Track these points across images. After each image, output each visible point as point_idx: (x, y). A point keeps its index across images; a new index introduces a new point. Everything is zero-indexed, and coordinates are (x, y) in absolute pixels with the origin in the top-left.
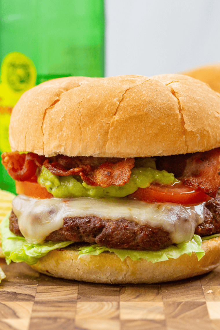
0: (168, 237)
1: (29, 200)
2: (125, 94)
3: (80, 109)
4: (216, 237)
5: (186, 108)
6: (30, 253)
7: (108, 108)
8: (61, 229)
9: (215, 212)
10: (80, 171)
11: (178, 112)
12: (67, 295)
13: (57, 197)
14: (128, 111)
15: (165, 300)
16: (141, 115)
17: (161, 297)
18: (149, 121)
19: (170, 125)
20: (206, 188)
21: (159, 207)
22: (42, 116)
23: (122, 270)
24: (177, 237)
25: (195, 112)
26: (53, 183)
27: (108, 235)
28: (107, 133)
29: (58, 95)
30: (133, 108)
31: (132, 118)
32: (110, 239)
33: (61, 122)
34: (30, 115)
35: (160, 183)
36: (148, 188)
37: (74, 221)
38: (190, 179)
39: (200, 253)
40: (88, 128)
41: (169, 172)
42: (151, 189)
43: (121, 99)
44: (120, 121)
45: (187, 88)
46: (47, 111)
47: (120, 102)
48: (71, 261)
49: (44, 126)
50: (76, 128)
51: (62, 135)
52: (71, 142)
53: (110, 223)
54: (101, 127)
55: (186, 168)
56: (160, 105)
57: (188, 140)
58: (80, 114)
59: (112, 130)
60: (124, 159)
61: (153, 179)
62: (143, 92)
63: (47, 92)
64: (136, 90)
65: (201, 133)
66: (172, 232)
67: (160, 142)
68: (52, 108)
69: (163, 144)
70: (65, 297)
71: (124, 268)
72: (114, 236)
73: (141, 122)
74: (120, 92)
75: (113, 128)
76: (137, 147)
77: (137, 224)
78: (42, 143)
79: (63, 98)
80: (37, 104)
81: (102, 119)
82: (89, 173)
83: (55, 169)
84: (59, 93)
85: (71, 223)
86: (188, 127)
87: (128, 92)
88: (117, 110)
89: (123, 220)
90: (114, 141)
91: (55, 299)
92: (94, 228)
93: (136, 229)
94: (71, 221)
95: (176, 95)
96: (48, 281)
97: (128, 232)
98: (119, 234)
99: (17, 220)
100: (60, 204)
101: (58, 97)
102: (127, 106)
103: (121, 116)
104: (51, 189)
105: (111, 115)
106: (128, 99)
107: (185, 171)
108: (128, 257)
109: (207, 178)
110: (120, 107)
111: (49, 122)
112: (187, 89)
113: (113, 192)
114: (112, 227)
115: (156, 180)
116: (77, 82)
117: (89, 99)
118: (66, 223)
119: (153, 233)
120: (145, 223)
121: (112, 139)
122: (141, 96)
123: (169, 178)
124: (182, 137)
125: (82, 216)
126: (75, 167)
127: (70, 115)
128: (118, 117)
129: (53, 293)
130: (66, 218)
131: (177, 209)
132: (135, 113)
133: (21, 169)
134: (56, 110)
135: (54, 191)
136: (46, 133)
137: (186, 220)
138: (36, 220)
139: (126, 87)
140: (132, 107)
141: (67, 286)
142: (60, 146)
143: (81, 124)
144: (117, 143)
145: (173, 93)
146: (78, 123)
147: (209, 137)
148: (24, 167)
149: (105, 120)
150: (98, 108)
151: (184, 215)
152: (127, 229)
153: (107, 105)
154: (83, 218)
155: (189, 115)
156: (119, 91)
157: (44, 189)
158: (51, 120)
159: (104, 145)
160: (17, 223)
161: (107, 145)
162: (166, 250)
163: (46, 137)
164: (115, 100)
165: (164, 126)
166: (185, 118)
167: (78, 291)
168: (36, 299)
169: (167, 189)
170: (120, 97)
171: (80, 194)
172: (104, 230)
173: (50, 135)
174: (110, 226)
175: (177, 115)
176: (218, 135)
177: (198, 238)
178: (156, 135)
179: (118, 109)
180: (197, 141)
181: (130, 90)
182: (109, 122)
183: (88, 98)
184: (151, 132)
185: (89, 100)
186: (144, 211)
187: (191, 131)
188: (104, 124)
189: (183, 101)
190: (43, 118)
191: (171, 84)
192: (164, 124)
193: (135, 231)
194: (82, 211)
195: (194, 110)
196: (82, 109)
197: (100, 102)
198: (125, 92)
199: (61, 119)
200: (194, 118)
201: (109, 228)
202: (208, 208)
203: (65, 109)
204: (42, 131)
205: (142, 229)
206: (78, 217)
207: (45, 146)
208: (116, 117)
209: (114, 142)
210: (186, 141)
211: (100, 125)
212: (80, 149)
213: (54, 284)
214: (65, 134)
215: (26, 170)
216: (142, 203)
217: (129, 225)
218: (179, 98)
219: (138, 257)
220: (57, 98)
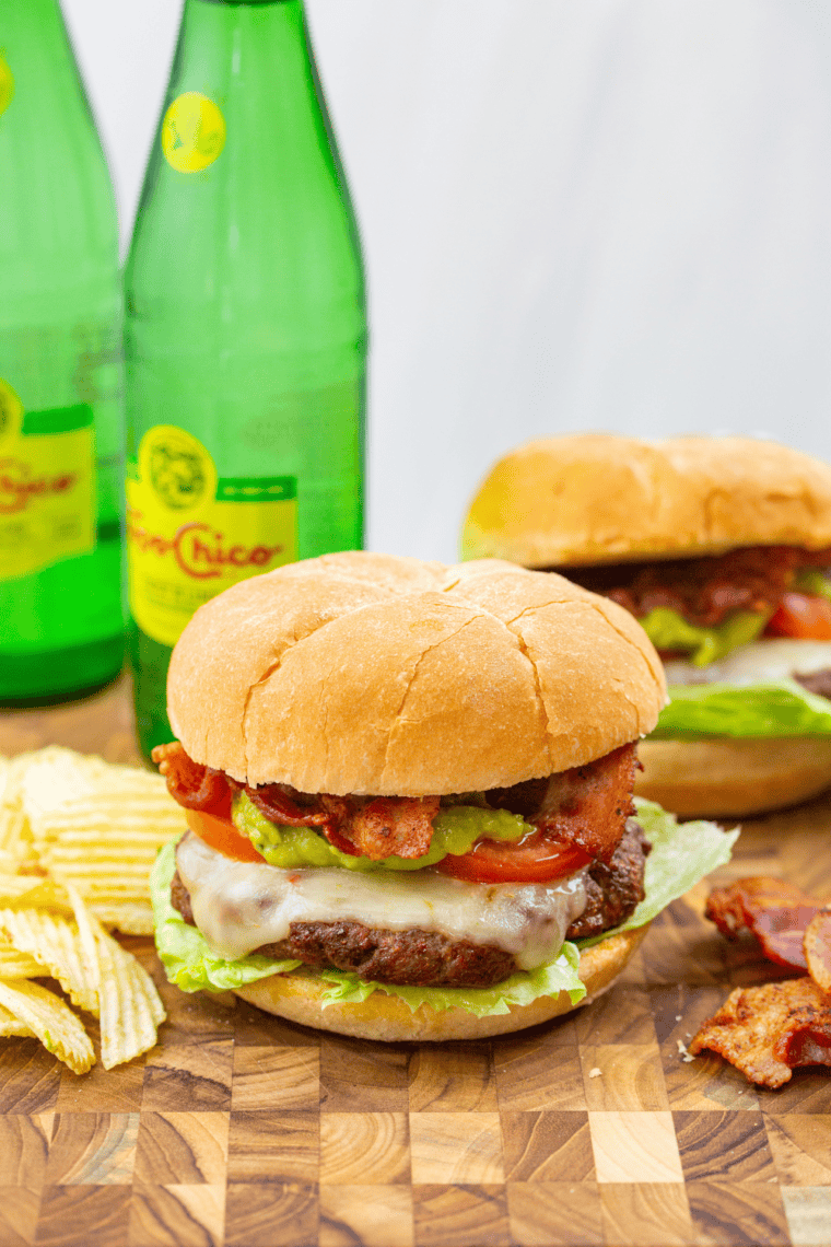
0: (509, 961)
1: (212, 858)
2: (421, 664)
3: (325, 696)
4: (608, 938)
5: (550, 685)
6: (219, 979)
7: (384, 697)
8: (284, 941)
9: (608, 886)
10: (325, 823)
11: (533, 697)
12: (297, 1084)
13: (274, 865)
14: (428, 703)
15: (503, 1105)
16: (456, 712)
17: (495, 1092)
18: (473, 725)
19: (516, 728)
20: (590, 844)
21: (490, 895)
22: (244, 700)
23: (411, 1025)
24: (528, 959)
25: (570, 691)
26: (266, 837)
27: (385, 967)
28: (382, 751)
29: (277, 653)
30: (438, 697)
31: (437, 721)
32: (388, 973)
33: (283, 721)
34: (216, 691)
35: (494, 838)
36: (468, 854)
37: (312, 933)
38: (555, 822)
39: (576, 992)
40: (341, 740)
41: (514, 812)
42: (476, 856)
43: (413, 675)
44: (410, 727)
45: (553, 632)
46: (254, 692)
47: (411, 682)
48: (306, 1002)
49: (248, 723)
50: (317, 738)
51: (286, 749)
52: (306, 766)
53: (389, 940)
54: (370, 738)
55: (549, 793)
56: (497, 685)
57: (553, 752)
58: (324, 709)
59: (393, 746)
60: (418, 799)
61: (480, 833)
62: (461, 657)
63: (253, 643)
64: (444, 652)
65: (581, 735)
66: (518, 954)
67: (495, 764)
68: (263, 685)
69: (502, 768)
70: (293, 1091)
71: (418, 1022)
72: (397, 968)
73: (456, 726)
74: (410, 659)
75: (395, 741)
76: (447, 779)
77: (444, 940)
78: (242, 759)
79: (287, 662)
80: (232, 669)
81: (372, 722)
82: (344, 823)
83: (272, 810)
84: (277, 648)
85: (307, 937)
86: (555, 729)
87: (427, 657)
88: (404, 702)
89: (417, 932)
90: (397, 767)
91: (274, 1102)
92: (354, 949)
93: (444, 950)
94: (307, 933)
95: (530, 654)
96: (255, 1024)
97: (427, 958)
98: (409, 963)
99: (188, 898)
100: (283, 887)
101: (277, 656)
102: (426, 692)
103: (413, 715)
104: (262, 846)
105: (392, 712)
106: (427, 676)
107: (547, 801)
108: (425, 1003)
109: (593, 819)
110: (410, 695)
111: (257, 717)
112: (552, 636)
113: (393, 863)
114: (392, 951)
115: (485, 833)
116: (316, 612)
117: (345, 675)
118: (294, 933)
119: (479, 958)
120: (461, 936)
121: (392, 763)
122: (455, 665)
123: (513, 827)
124: (542, 749)
125: (329, 919)
126: (313, 814)
127: (304, 708)
128: (406, 717)
129: (267, 1075)
130: (297, 924)
131: (529, 895)
132: (443, 709)
133: (197, 788)
134: (273, 691)
135: (268, 852)
136: (253, 740)
137: (548, 921)
138: (232, 914)
139: (423, 643)
140: (435, 694)
141: (297, 1046)
142: (283, 771)
143: (327, 731)
144: (405, 771)
145: (524, 648)
146: (320, 727)
147: (598, 737)
148: (202, 786)
149: (377, 725)
150: (363, 696)
151: (545, 908)
152: (423, 953)
153: (383, 691)
154: (332, 925)
155: (556, 701)
156: (407, 656)
157: (248, 842)
158: (263, 713)
159: (376, 775)
160: (189, 903)
161: (382, 776)
162: (506, 985)
163: (251, 749)
164: (400, 677)
165: (504, 731)
166: (549, 709)
167: (321, 1066)
168: (237, 1101)
169: (507, 853)
170: (411, 671)
171: (323, 862)
172: (377, 953)
173: (260, 743)
174: (390, 948)
175: (531, 704)
176: (617, 730)
177: (571, 949)
178: (487, 751)
179: (407, 700)
180: (573, 751)
181: (433, 651)
182: (387, 729)
183: (342, 670)
184: (476, 746)
185: (343, 676)
186: (460, 907)
187: (562, 735)
188: (376, 733)
189: (544, 670)
190: (246, 706)
191: (520, 619)
192: (504, 728)
193: (440, 955)
194: (329, 910)
195: (568, 687)
196: (329, 697)
197: (368, 683)
198: (420, 657)
199: (283, 715)
200: (566, 707)
201: (387, 951)
202: (593, 878)
203: (292, 693)
204: (243, 732)
205: (454, 952)
206: (320, 923)
207: (250, 767)
208: (402, 719)
209: (398, 770)
210: (550, 756)
211: (368, 734)
212: (325, 782)
213: (269, 1039)
214: (292, 747)
215: (205, 795)
216: (457, 882)
217: (429, 943)
218: (537, 663)
219: (448, 1005)
220: (275, 661)
